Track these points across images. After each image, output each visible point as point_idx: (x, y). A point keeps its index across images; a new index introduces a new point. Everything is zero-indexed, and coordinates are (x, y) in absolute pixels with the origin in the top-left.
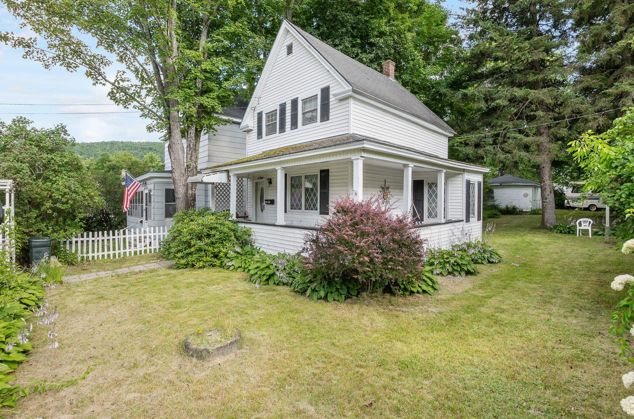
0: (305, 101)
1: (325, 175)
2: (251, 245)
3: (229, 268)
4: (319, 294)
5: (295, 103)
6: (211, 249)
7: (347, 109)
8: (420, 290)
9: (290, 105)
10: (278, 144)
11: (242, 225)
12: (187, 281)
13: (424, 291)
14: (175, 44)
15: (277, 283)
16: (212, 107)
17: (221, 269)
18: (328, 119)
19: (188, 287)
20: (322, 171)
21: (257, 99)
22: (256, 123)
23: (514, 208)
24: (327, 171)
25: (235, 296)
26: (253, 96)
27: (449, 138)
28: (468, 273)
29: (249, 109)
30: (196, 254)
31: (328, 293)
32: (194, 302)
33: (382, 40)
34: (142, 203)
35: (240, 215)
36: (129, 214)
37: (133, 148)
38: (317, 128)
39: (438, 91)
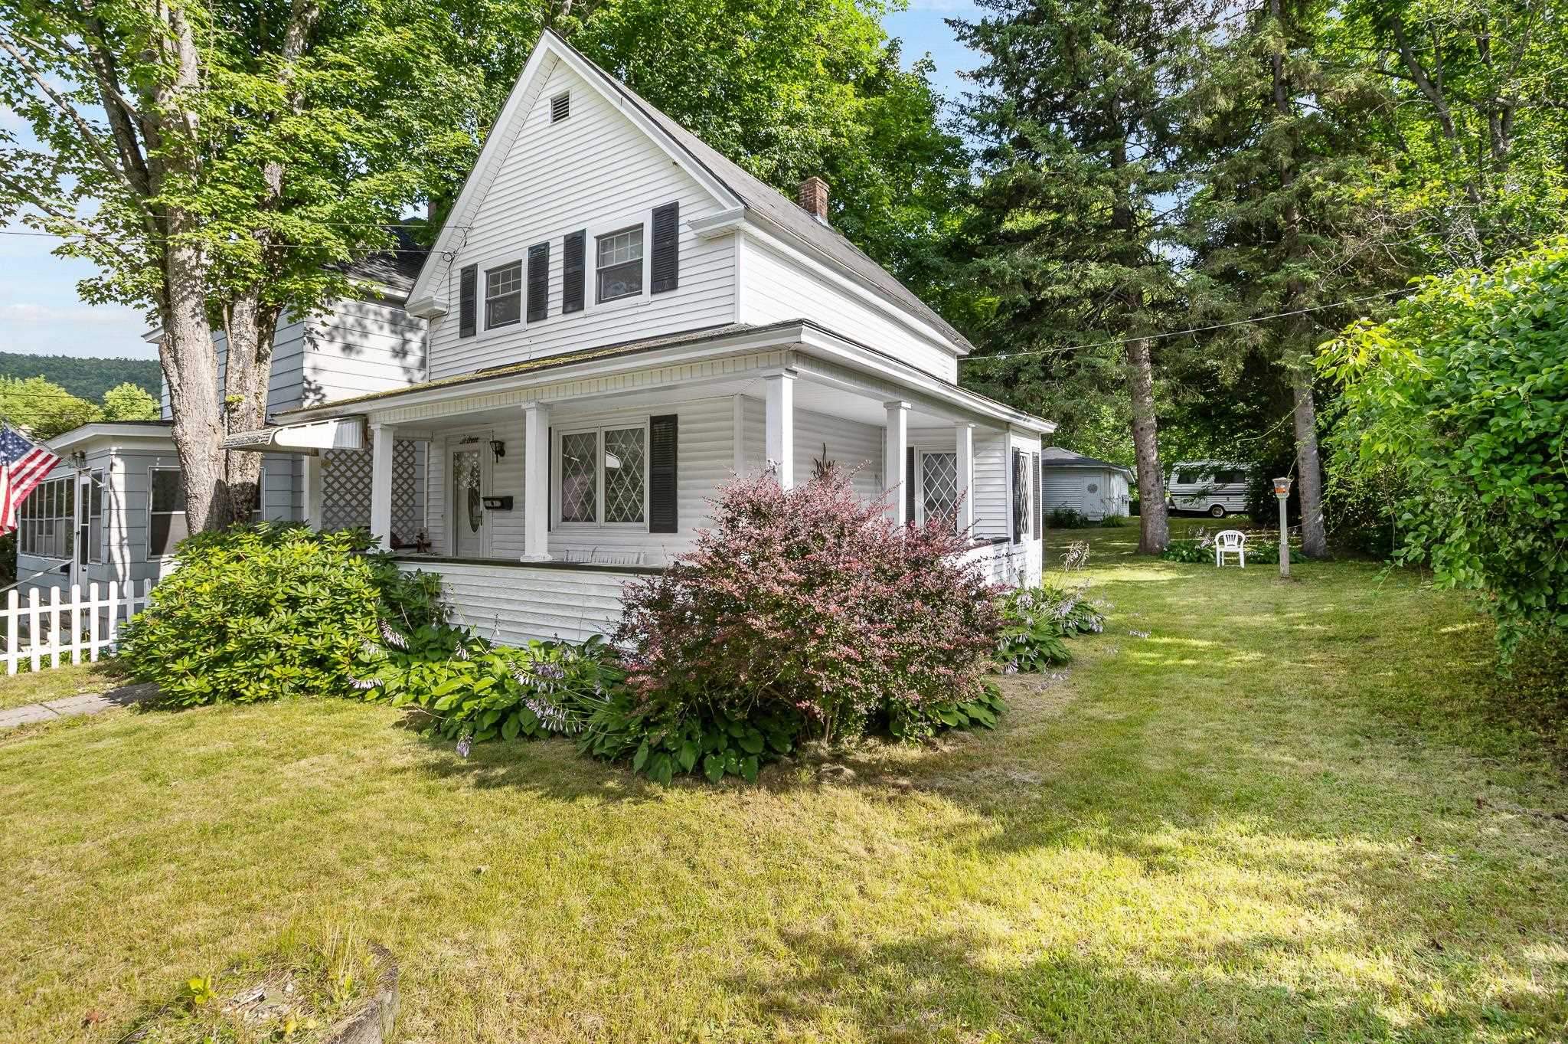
0: (604, 241)
1: (665, 429)
2: (440, 621)
3: (363, 695)
4: (676, 759)
5: (574, 245)
6: (302, 641)
7: (730, 262)
8: (965, 720)
9: (562, 248)
10: (527, 350)
11: (413, 568)
12: (202, 749)
13: (975, 722)
14: (189, 53)
15: (528, 731)
16: (318, 242)
17: (336, 701)
18: (674, 286)
19: (200, 773)
20: (655, 421)
21: (461, 233)
22: (458, 294)
23: (1071, 515)
24: (673, 419)
25: (382, 791)
26: (451, 221)
27: (959, 357)
28: (1055, 662)
29: (433, 258)
30: (244, 659)
31: (704, 756)
32: (216, 832)
33: (795, 133)
34: (70, 512)
35: (405, 541)
36: (24, 548)
37: (72, 374)
38: (640, 310)
39: (920, 263)
